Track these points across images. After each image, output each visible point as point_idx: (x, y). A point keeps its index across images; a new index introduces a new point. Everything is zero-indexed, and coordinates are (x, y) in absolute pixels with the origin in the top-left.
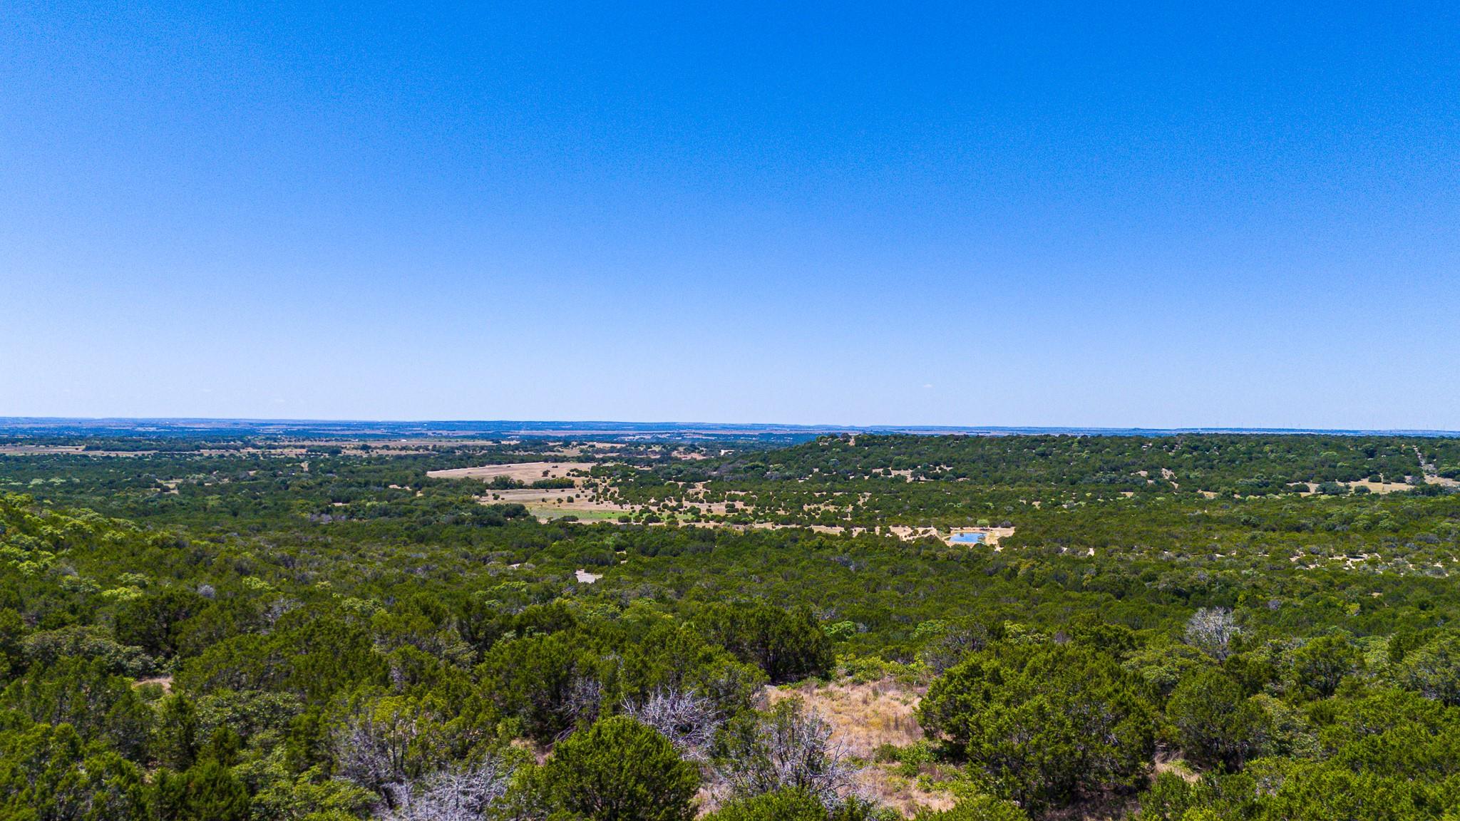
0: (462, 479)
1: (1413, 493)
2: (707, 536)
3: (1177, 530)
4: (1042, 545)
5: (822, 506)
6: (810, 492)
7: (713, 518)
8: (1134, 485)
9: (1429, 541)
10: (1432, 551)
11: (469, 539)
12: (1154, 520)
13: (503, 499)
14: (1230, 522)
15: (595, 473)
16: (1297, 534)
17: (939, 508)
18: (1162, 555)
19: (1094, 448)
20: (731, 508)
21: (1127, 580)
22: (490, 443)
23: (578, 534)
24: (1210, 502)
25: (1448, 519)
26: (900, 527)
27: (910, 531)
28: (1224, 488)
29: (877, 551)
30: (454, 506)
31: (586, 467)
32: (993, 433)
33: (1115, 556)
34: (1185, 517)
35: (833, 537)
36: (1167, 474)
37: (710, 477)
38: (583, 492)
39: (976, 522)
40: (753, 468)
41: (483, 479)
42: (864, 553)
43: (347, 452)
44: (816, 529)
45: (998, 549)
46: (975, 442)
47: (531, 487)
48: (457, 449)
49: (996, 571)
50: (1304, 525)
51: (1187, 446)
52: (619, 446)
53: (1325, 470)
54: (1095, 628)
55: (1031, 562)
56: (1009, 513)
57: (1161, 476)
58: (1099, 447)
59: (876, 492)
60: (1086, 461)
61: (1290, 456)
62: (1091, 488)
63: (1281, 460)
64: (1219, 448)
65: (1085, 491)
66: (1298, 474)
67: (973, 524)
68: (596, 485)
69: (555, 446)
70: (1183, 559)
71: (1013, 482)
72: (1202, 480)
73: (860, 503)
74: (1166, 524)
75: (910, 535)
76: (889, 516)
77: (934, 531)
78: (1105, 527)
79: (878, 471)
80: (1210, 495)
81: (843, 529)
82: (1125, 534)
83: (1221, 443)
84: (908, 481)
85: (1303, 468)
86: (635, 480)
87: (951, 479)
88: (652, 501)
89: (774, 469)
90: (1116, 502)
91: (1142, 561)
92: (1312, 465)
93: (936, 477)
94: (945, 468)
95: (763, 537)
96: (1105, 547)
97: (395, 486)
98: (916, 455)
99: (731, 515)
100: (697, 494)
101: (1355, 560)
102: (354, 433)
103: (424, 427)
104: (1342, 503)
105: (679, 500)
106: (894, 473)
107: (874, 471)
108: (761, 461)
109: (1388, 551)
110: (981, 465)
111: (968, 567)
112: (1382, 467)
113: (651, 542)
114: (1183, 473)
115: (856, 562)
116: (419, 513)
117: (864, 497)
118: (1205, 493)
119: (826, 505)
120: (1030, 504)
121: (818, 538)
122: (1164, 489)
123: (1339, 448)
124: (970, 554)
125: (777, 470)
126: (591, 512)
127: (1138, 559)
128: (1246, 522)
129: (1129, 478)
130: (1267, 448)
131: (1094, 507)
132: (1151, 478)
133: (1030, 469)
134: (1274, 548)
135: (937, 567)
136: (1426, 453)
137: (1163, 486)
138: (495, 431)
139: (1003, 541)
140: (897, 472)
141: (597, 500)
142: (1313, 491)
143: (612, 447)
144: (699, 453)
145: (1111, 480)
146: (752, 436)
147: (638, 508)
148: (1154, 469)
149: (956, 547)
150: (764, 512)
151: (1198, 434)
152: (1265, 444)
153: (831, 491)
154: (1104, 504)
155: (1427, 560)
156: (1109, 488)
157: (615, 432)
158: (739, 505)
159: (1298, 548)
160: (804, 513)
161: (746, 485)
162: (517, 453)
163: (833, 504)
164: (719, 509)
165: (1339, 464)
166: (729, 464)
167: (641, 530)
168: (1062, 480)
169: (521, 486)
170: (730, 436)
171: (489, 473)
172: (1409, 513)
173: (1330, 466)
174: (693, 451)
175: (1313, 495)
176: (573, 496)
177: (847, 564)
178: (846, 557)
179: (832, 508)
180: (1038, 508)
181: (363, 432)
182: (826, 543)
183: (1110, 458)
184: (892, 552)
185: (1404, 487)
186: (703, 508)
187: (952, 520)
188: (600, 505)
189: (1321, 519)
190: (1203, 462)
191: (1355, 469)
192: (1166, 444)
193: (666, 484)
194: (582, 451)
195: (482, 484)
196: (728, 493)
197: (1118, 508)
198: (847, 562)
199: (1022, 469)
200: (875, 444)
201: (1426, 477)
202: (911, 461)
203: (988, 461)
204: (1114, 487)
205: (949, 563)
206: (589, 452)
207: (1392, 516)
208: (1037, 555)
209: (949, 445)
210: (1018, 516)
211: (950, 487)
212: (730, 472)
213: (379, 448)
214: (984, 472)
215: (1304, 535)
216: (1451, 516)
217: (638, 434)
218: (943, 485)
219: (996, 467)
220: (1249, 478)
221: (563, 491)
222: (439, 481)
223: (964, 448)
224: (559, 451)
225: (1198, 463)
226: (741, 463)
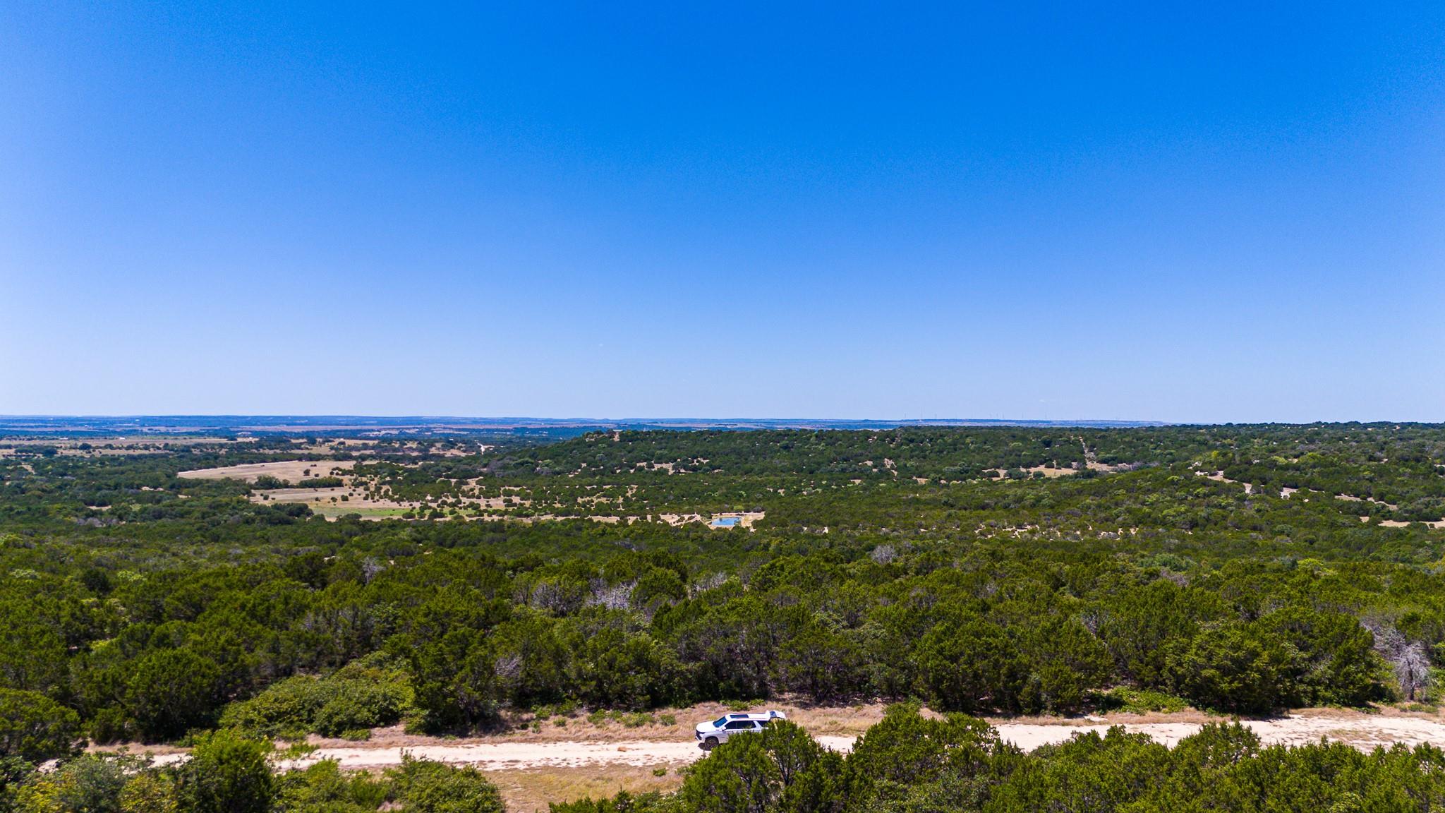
0: (222, 480)
1: (1076, 476)
2: (497, 527)
3: (890, 511)
4: (787, 526)
5: (594, 498)
6: (581, 485)
7: (495, 512)
8: (862, 473)
9: (1074, 514)
10: (1075, 522)
11: (266, 537)
12: (875, 503)
13: (273, 499)
14: (933, 503)
15: (359, 470)
16: (982, 512)
17: (700, 497)
18: (880, 531)
19: (829, 440)
20: (509, 503)
21: (853, 551)
22: (224, 441)
23: (370, 530)
24: (922, 487)
25: (1091, 497)
26: (668, 514)
27: (677, 518)
28: (933, 475)
29: (653, 535)
30: (230, 507)
31: (348, 465)
32: (739, 425)
33: (844, 533)
34: (900, 500)
35: (611, 525)
36: (888, 463)
37: (481, 474)
38: (354, 490)
39: (732, 509)
40: (522, 464)
41: (245, 480)
42: (641, 537)
43: (64, 452)
44: (595, 519)
45: (752, 530)
46: (727, 437)
47: (297, 487)
48: (193, 447)
49: (752, 548)
50: (988, 504)
51: (906, 439)
52: (371, 443)
53: (1012, 459)
55: (780, 539)
56: (759, 500)
57: (884, 465)
58: (833, 440)
59: (642, 485)
60: (822, 452)
61: (986, 447)
62: (825, 477)
63: (979, 450)
64: (931, 440)
65: (822, 479)
66: (992, 462)
67: (730, 510)
68: (366, 483)
69: (301, 444)
70: (896, 533)
71: (761, 472)
72: (917, 468)
73: (629, 494)
74: (885, 506)
75: (678, 522)
76: (657, 505)
77: (698, 518)
78: (837, 509)
79: (642, 464)
80: (922, 481)
81: (618, 519)
82: (853, 515)
83: (932, 437)
84: (670, 474)
85: (996, 457)
86: (405, 478)
87: (708, 470)
88: (429, 498)
89: (543, 466)
90: (847, 489)
91: (865, 536)
92: (1002, 454)
93: (695, 469)
94: (702, 461)
95: (550, 528)
96: (836, 526)
97: (147, 488)
98: (676, 450)
99: (511, 509)
100: (472, 490)
101: (1020, 531)
102: (54, 429)
103: (136, 423)
104: (1020, 486)
105: (456, 496)
106: (657, 466)
107: (638, 465)
108: (530, 457)
109: (1044, 523)
110: (733, 457)
111: (729, 545)
112: (1055, 456)
113: (448, 535)
114: (901, 463)
115: (637, 545)
116: (197, 514)
117: (632, 489)
118: (918, 479)
119: (598, 497)
120: (775, 491)
121: (601, 527)
122: (886, 477)
123: (1023, 439)
124: (731, 535)
125: (547, 465)
126: (371, 510)
127: (862, 534)
128: (946, 503)
129: (857, 467)
130: (968, 440)
131: (829, 493)
132: (875, 467)
133: (776, 461)
134: (964, 523)
135: (705, 546)
136: (1089, 443)
137: (885, 474)
138: (225, 426)
139: (756, 524)
140: (659, 466)
141: (372, 498)
142: (1002, 477)
143: (364, 444)
144: (459, 448)
145: (842, 469)
146: (506, 430)
147: (417, 505)
148: (878, 460)
149: (718, 529)
150: (541, 505)
151: (916, 428)
152: (967, 436)
153: (600, 484)
154: (836, 490)
155: (1071, 529)
156: (841, 476)
157: (359, 427)
158: (516, 500)
159: (981, 522)
160: (578, 504)
161: (518, 480)
162: (261, 451)
163: (604, 496)
164: (498, 503)
165: (1024, 453)
166: (499, 460)
167: (432, 525)
168: (802, 470)
169: (286, 485)
170: (483, 430)
171: (248, 472)
172: (1064, 493)
173: (1016, 455)
174: (452, 448)
175: (1002, 480)
176: (346, 494)
177: (629, 547)
178: (628, 541)
179: (604, 500)
180: (783, 495)
181: (64, 429)
182: (609, 530)
183: (838, 450)
184: (666, 535)
185: (1070, 472)
186: (482, 503)
187: (711, 508)
188: (377, 503)
189: (1000, 498)
190: (917, 452)
191: (1035, 457)
192: (888, 437)
193: (437, 481)
194: (332, 448)
195: (245, 485)
196: (502, 489)
197: (848, 493)
198: (629, 546)
199: (768, 460)
200: (638, 439)
201: (1088, 463)
202: (671, 455)
203: (739, 454)
204: (845, 475)
205: (713, 543)
206: (341, 449)
207: (1051, 496)
208: (784, 534)
209: (705, 439)
210: (767, 502)
211: (707, 478)
212: (501, 468)
213: (101, 448)
214: (736, 463)
215: (985, 513)
216: (1094, 495)
217: (385, 429)
218: (701, 477)
219: (746, 459)
220: (953, 466)
221: (333, 490)
222: (198, 483)
223: (718, 442)
224: (307, 449)
225: (914, 453)
226: (510, 459)
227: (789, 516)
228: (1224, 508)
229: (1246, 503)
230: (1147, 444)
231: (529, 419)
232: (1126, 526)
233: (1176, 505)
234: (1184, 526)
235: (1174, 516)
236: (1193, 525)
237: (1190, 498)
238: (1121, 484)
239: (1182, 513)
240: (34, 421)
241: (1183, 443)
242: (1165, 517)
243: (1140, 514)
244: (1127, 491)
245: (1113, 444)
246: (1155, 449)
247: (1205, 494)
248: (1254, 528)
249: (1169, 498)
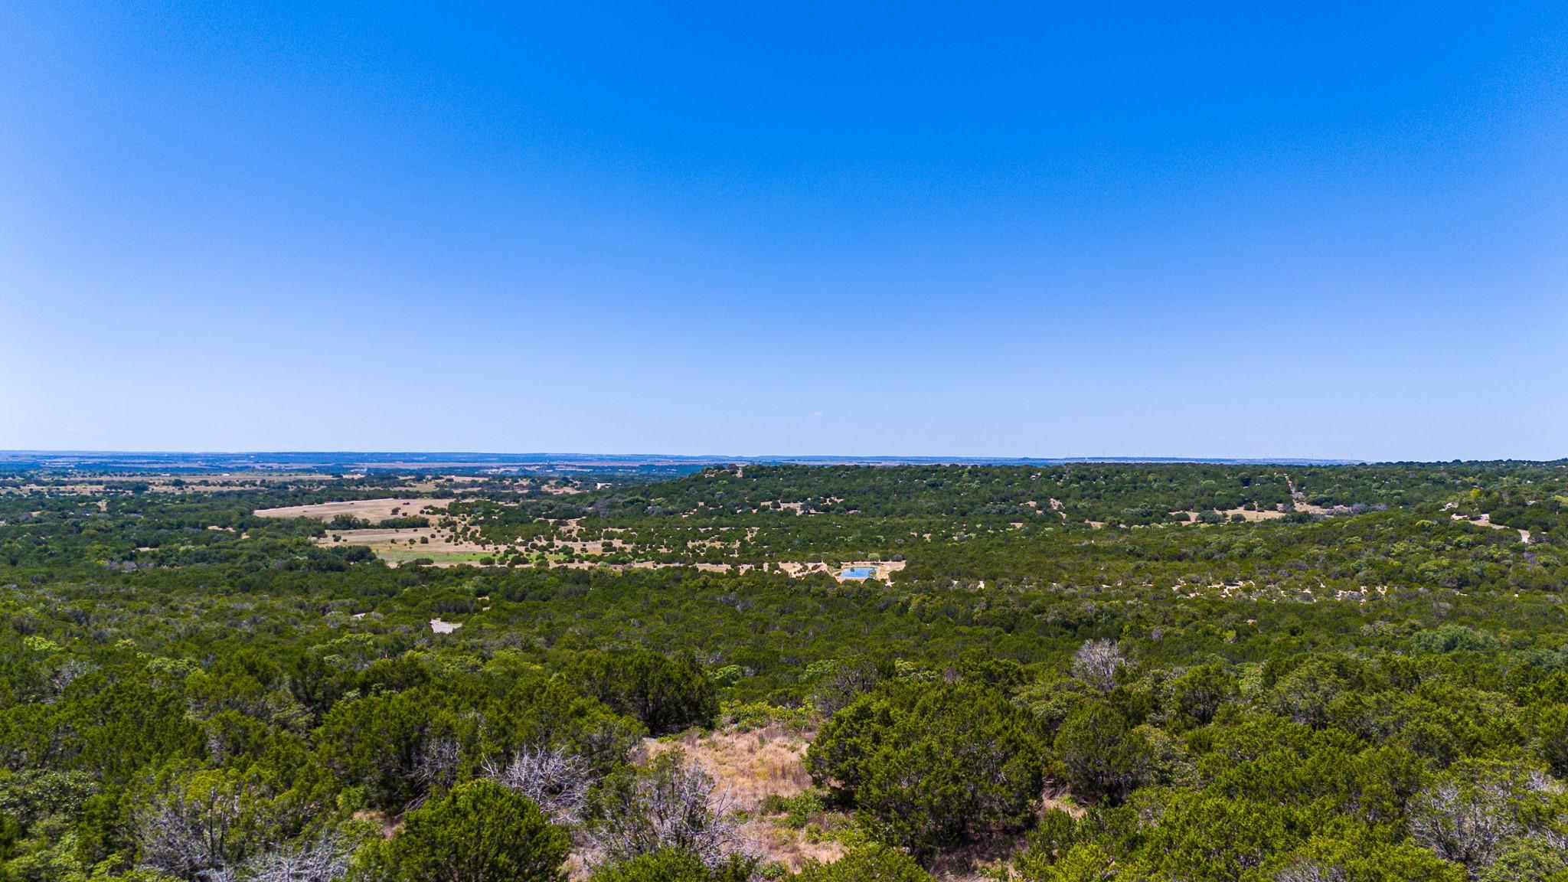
0: (296, 519)
1: (1284, 520)
2: (582, 577)
3: (1063, 561)
4: (933, 579)
5: (707, 543)
6: (694, 528)
7: (588, 558)
8: (1024, 516)
9: (1299, 568)
10: (1302, 577)
11: (305, 586)
12: (1043, 552)
13: (345, 540)
14: (1115, 552)
15: (453, 510)
16: (1179, 563)
17: (830, 542)
18: (1051, 587)
19: (984, 477)
20: (608, 547)
21: (1017, 614)
22: (330, 477)
23: (433, 579)
24: (1098, 532)
25: (1316, 546)
26: (789, 563)
27: (799, 567)
28: (1110, 518)
29: (765, 589)
30: (286, 549)
31: (443, 503)
32: (884, 464)
33: (1005, 589)
34: (1073, 548)
35: (719, 576)
36: (1055, 504)
37: (584, 514)
38: (439, 531)
39: (867, 556)
40: (632, 503)
41: (321, 519)
42: (750, 591)
43: (155, 488)
44: (701, 567)
45: (889, 584)
46: (865, 472)
47: (378, 527)
48: (291, 484)
49: (887, 607)
50: (1185, 554)
51: (1076, 476)
52: (481, 480)
53: (1204, 500)
54: (985, 664)
55: (922, 596)
56: (900, 546)
57: (1050, 506)
58: (989, 476)
59: (764, 527)
60: (976, 491)
61: (1172, 485)
62: (980, 519)
63: (1164, 490)
64: (1106, 477)
65: (976, 523)
66: (1179, 503)
67: (864, 558)
68: (455, 524)
69: (406, 481)
70: (1071, 590)
71: (903, 514)
72: (1089, 509)
73: (748, 538)
74: (1053, 555)
75: (799, 572)
76: (778, 551)
77: (824, 567)
78: (995, 558)
79: (766, 503)
80: (1097, 525)
81: (729, 567)
82: (1015, 566)
83: (1107, 473)
84: (797, 515)
85: (1184, 497)
86: (500, 517)
87: (842, 511)
88: (519, 540)
89: (656, 503)
90: (1006, 533)
91: (1031, 593)
92: (1193, 494)
93: (827, 510)
94: (836, 500)
95: (644, 578)
96: (994, 580)
97: (215, 528)
98: (807, 488)
99: (608, 554)
100: (570, 531)
101: (1231, 588)
102: (164, 466)
103: (250, 459)
104: (1220, 532)
105: (550, 539)
106: (784, 506)
107: (762, 504)
108: (642, 495)
109: (1261, 578)
110: (872, 497)
111: (858, 603)
112: (1256, 496)
113: (519, 586)
114: (1071, 503)
115: (744, 601)
116: (244, 558)
117: (752, 532)
118: (1092, 523)
119: (711, 541)
120: (920, 536)
121: (703, 578)
122: (1052, 520)
123: (1217, 476)
124: (860, 590)
125: (659, 504)
126: (448, 554)
127: (1027, 591)
128: (1131, 552)
129: (1018, 509)
130: (1151, 477)
131: (984, 539)
132: (1040, 508)
133: (921, 500)
134: (1157, 578)
135: (827, 604)
136: (1297, 481)
137: (1051, 517)
138: (336, 464)
139: (894, 575)
140: (786, 505)
141: (456, 541)
143: (472, 481)
144: (573, 486)
145: (1000, 511)
146: (631, 468)
147: (503, 548)
148: (1042, 500)
149: (846, 582)
150: (644, 550)
151: (1085, 464)
152: (1149, 473)
153: (717, 526)
154: (993, 536)
155: (1297, 586)
156: (999, 519)
157: (477, 464)
158: (617, 543)
159: (1179, 576)
160: (688, 550)
161: (625, 521)
162: (361, 488)
163: (719, 540)
164: (595, 548)
165: (1217, 493)
166: (608, 498)
167: (506, 573)
168: (953, 511)
169: (366, 525)
170: (606, 468)
171: (328, 511)
172: (1281, 540)
173: (1209, 495)
174: (565, 485)
175: (1195, 524)
176: (428, 536)
177: (733, 604)
178: (732, 596)
179: (718, 545)
180: (929, 540)
181: (176, 465)
182: (712, 582)
183: (997, 488)
184: (780, 590)
185: (1276, 515)
186: (577, 547)
187: (842, 555)
188: (460, 546)
189: (1201, 547)
190: (1090, 491)
191: (1232, 497)
192: (1054, 474)
193: (534, 521)
194: (437, 485)
195: (320, 524)
196: (604, 530)
197: (1008, 539)
198: (733, 602)
199: (913, 500)
200: (764, 475)
201: (1296, 504)
202: (801, 493)
203: (879, 493)
204: (1004, 518)
205: (839, 600)
206: (446, 487)
207: (1265, 544)
208: (928, 590)
209: (840, 476)
210: (909, 549)
211: (840, 520)
212: (608, 507)
213: (195, 484)
214: (875, 504)
215: (1185, 564)
216: (1319, 542)
217: (504, 467)
218: (833, 518)
219: (887, 499)
220: (1134, 507)
221: (415, 531)
222: (269, 521)
223: (854, 479)
224: (411, 486)
225: (1086, 493)
226: (619, 497)
227: (936, 566)
228: (1497, 561)
229: (1525, 554)
230: (1368, 483)
231: (659, 456)
232: (1370, 584)
233: (1432, 556)
234: (1449, 585)
235: (1436, 572)
236: (1462, 583)
237: (1448, 548)
238: (1353, 530)
239: (1444, 568)
240: (146, 457)
241: (1414, 481)
242: (1422, 572)
243: (1387, 569)
244: (1363, 538)
245: (1326, 483)
246: (1379, 488)
247: (1468, 543)
248: (1546, 588)
249: (1421, 548)
